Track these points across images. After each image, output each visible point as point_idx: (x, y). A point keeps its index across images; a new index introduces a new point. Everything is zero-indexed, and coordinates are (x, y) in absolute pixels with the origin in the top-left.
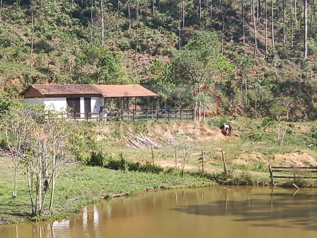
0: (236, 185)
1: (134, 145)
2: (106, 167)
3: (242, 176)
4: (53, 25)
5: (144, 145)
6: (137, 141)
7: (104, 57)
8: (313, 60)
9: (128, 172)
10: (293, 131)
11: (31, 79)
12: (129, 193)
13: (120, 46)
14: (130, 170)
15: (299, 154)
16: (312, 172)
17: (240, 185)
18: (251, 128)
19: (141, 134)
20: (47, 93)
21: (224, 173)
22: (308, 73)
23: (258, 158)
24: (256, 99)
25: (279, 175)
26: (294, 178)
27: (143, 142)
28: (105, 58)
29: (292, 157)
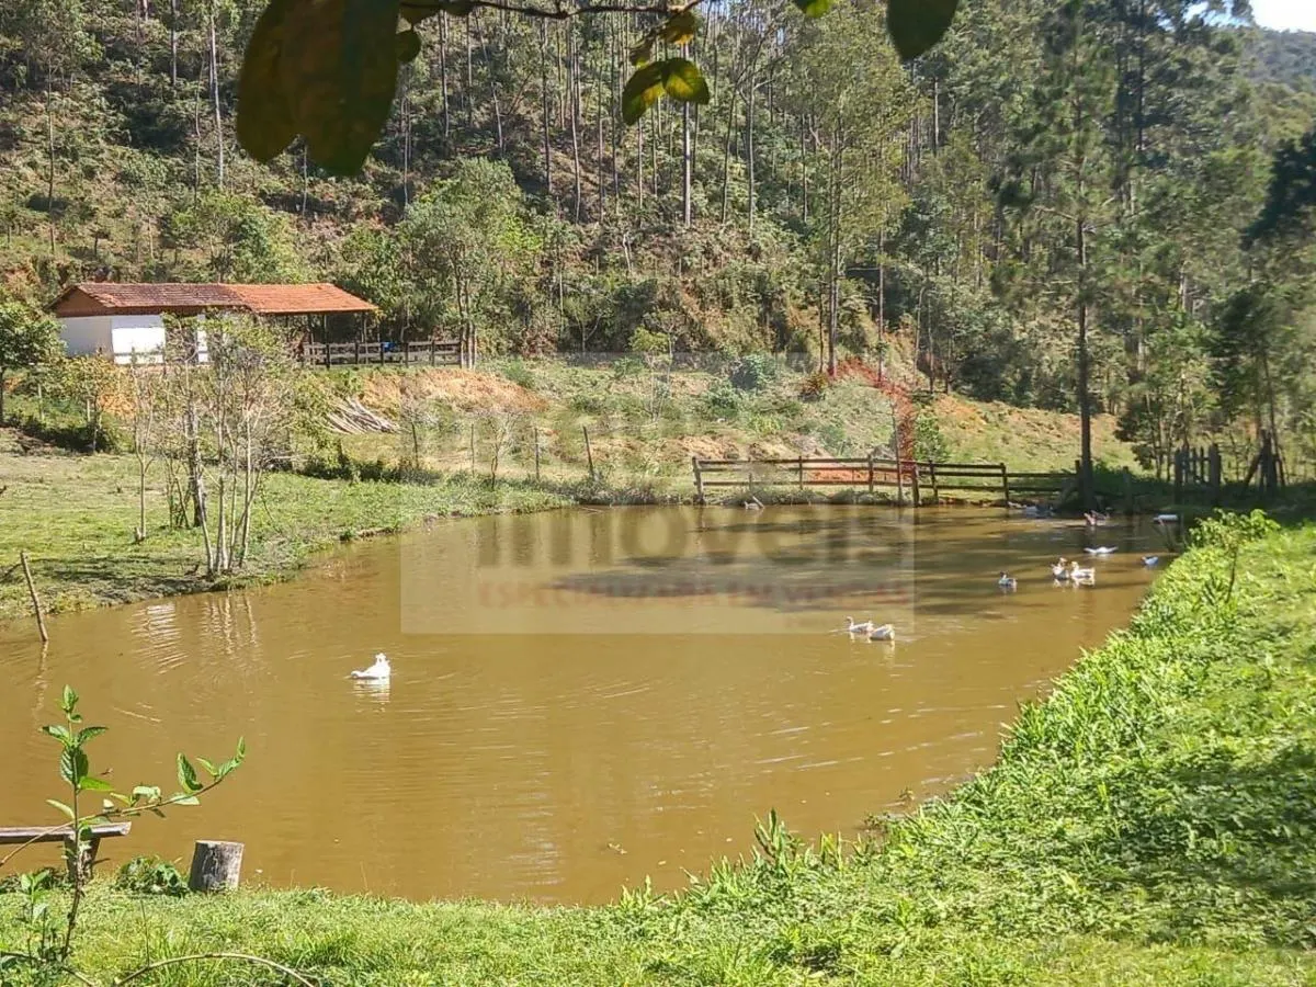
0: (620, 504)
1: (335, 424)
2: (299, 472)
3: (633, 485)
4: (98, 142)
5: (358, 425)
6: (341, 416)
7: (240, 219)
8: (702, 229)
9: (361, 484)
10: (672, 391)
11: (56, 273)
12: (391, 526)
13: (263, 194)
14: (364, 478)
15: (714, 439)
16: (791, 470)
17: (630, 504)
18: (578, 385)
19: (348, 399)
20: (119, 304)
21: (590, 481)
22: (695, 260)
23: (632, 448)
24: (582, 319)
25: (719, 480)
26: (750, 484)
27: (356, 419)
28: (244, 222)
29: (701, 444)
